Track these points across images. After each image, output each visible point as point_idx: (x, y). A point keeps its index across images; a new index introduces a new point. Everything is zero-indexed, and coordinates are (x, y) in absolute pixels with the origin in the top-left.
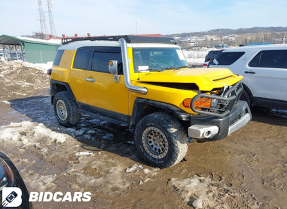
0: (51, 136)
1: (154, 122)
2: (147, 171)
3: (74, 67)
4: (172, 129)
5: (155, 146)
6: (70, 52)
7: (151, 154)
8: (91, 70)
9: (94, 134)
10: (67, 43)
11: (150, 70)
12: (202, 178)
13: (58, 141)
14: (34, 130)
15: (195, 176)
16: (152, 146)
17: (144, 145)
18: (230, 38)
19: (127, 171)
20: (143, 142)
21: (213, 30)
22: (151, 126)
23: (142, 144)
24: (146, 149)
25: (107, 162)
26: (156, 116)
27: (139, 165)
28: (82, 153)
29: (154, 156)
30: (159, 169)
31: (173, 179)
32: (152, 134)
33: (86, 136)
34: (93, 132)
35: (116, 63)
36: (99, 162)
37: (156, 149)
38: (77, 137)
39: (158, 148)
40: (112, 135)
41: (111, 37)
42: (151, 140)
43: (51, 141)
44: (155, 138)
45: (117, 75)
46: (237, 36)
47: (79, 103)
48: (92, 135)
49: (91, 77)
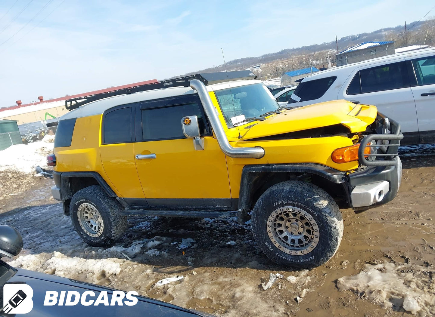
0: (90, 269)
1: (287, 198)
2: (292, 279)
3: (104, 142)
4: (321, 202)
5: (290, 237)
6: (89, 119)
7: (288, 251)
8: (143, 140)
9: (159, 245)
10: (77, 106)
11: (248, 120)
12: (380, 266)
13: (108, 273)
14: (52, 266)
15: (367, 265)
16: (286, 238)
17: (273, 240)
18: (255, 70)
19: (265, 288)
20: (270, 235)
21: (229, 63)
22: (282, 205)
23: (268, 239)
24: (277, 245)
25: (220, 284)
26: (287, 188)
27: (275, 274)
28: (166, 281)
29: (294, 253)
30: (307, 271)
31: (342, 280)
32: (282, 219)
33: (150, 253)
34: (157, 243)
35: (194, 119)
36: (205, 287)
37: (293, 241)
38: (134, 258)
39: (296, 238)
40: (190, 240)
41: (169, 81)
42: (282, 228)
43: (95, 276)
44: (288, 224)
45: (198, 138)
46: (263, 66)
47: (125, 200)
48: (159, 248)
49: (147, 152)
